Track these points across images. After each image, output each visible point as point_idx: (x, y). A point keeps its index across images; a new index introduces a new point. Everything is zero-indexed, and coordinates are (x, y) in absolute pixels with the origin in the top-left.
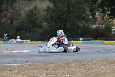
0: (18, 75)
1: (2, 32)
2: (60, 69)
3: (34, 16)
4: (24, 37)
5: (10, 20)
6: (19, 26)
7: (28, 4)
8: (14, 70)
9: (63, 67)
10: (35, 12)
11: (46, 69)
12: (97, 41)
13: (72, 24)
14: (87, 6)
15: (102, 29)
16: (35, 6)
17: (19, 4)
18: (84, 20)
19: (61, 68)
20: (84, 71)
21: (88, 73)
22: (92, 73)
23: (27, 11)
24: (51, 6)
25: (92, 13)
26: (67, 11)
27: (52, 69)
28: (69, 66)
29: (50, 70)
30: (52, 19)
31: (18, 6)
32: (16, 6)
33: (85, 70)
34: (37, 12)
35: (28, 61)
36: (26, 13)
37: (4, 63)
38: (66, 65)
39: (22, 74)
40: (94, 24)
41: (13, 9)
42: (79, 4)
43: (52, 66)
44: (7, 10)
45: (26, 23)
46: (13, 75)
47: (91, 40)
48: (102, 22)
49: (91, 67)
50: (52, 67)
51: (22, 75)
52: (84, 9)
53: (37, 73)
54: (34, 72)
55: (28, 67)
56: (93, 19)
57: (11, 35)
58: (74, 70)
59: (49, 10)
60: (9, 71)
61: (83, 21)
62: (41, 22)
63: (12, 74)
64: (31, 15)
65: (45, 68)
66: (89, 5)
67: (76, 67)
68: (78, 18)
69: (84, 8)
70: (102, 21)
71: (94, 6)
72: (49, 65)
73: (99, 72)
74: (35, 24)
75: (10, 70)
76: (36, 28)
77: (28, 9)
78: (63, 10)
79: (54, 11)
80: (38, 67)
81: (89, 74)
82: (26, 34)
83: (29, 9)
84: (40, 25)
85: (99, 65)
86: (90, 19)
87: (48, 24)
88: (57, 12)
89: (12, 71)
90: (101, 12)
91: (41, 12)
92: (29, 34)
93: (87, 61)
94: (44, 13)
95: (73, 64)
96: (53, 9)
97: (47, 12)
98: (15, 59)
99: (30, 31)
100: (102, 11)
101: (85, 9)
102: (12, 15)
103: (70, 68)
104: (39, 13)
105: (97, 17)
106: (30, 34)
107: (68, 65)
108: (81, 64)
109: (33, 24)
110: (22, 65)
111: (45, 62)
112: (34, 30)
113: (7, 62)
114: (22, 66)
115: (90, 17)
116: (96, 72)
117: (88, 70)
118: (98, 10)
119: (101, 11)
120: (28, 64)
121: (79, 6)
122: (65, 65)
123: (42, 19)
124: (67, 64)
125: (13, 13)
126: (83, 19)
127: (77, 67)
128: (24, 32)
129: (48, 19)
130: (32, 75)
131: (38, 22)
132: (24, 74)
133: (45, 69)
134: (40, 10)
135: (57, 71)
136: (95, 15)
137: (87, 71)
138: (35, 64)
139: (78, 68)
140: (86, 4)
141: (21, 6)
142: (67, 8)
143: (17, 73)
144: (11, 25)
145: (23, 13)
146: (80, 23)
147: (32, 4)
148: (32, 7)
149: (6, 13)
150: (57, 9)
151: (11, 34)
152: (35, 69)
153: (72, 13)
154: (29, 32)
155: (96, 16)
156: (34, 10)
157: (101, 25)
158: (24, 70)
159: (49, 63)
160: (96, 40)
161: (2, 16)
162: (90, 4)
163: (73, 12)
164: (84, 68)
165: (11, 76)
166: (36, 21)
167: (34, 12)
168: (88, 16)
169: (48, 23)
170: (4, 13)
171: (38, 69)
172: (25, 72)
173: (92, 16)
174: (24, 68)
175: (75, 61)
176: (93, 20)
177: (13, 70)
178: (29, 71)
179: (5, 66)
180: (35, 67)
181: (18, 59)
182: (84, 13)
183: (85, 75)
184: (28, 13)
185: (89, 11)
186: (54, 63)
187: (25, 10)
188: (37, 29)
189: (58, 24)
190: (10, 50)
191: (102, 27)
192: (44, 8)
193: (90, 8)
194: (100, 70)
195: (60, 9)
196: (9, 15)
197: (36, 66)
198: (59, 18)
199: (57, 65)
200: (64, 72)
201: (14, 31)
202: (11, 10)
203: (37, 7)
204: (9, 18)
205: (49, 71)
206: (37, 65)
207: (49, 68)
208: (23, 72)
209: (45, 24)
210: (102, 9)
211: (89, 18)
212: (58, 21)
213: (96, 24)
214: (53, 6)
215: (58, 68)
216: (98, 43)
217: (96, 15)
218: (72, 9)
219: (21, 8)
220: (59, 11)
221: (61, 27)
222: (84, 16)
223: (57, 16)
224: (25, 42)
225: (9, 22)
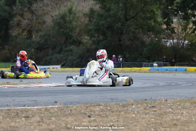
0: (39, 125)
1: (12, 52)
2: (111, 114)
3: (68, 25)
4: (50, 61)
5: (26, 31)
6: (42, 42)
7: (56, 5)
8: (33, 116)
9: (117, 111)
10: (69, 17)
11: (88, 114)
12: (175, 67)
13: (133, 38)
14: (158, 8)
15: (183, 47)
16: (70, 7)
17: (41, 5)
18: (153, 31)
19: (114, 113)
20: (153, 118)
21: (160, 121)
22: (165, 121)
23: (55, 15)
24: (97, 7)
25: (166, 19)
26: (123, 16)
27: (98, 115)
28: (128, 110)
29: (94, 117)
30: (98, 30)
31: (40, 8)
32: (36, 7)
33: (153, 116)
34: (73, 18)
35: (56, 102)
36: (54, 20)
37: (16, 106)
38: (122, 109)
39: (46, 123)
40: (169, 39)
41: (32, 12)
42: (144, 4)
43: (98, 109)
44: (22, 15)
45: (53, 37)
46: (32, 125)
47: (165, 65)
48: (184, 36)
49: (165, 112)
50: (99, 111)
51: (46, 126)
52: (152, 14)
53: (73, 121)
54: (67, 120)
55: (56, 111)
56: (167, 30)
58: (136, 116)
59: (94, 15)
60: (24, 119)
61: (151, 33)
62: (80, 34)
63: (29, 124)
64: (63, 23)
65: (86, 114)
66: (162, 7)
67: (138, 112)
68: (143, 29)
69: (152, 11)
70: (183, 33)
71: (170, 7)
72: (94, 109)
73: (178, 120)
74: (69, 38)
75: (27, 117)
76: (71, 45)
77: (57, 13)
78: (117, 15)
79: (101, 16)
80: (74, 112)
81: (161, 124)
82: (54, 56)
83: (59, 14)
84: (78, 40)
85: (178, 109)
86: (163, 30)
87: (90, 39)
88: (106, 18)
89: (29, 119)
90: (181, 18)
91: (79, 19)
92: (59, 56)
93: (157, 102)
94: (84, 21)
95: (134, 107)
96: (100, 13)
97: (89, 18)
98: (35, 98)
99: (61, 50)
101: (154, 14)
102: (30, 23)
103: (129, 113)
104: (75, 19)
105: (175, 26)
106: (61, 55)
107: (125, 109)
108: (147, 106)
109: (67, 38)
110: (47, 108)
111: (87, 104)
112: (67, 48)
113: (22, 103)
114: (46, 110)
115: (162, 26)
116: (173, 120)
117: (158, 116)
118: (176, 15)
119: (182, 16)
120: (57, 106)
121: (144, 7)
122: (119, 109)
123: (80, 31)
124: (124, 106)
125: (31, 20)
126: (151, 29)
127: (141, 112)
128: (51, 52)
129: (91, 30)
130: (64, 125)
131: (74, 35)
132: (49, 124)
133: (86, 116)
134: (77, 15)
135: (106, 119)
136: (171, 24)
137: (158, 118)
138: (68, 107)
139: (143, 113)
140: (156, 5)
141: (45, 8)
142: (124, 12)
143: (39, 122)
144: (29, 41)
145: (49, 20)
146: (145, 36)
147: (65, 4)
148: (65, 11)
149: (20, 20)
150: (107, 13)
151: (29, 55)
152: (69, 114)
153: (132, 20)
154: (59, 53)
155: (173, 25)
156: (68, 14)
157: (181, 39)
158: (49, 116)
159: (93, 105)
160: (173, 65)
161: (13, 25)
162: (162, 4)
163: (133, 17)
164: (153, 113)
165: (28, 127)
166: (71, 33)
168: (160, 24)
169: (92, 36)
170: (15, 19)
171: (73, 114)
172: (51, 121)
173: (167, 25)
174: (50, 113)
175: (137, 102)
176: (169, 31)
177: (31, 116)
178: (59, 118)
179: (18, 110)
180: (70, 112)
181: (39, 99)
182: (153, 20)
183: (154, 125)
184: (57, 19)
185: (161, 17)
186: (102, 105)
187: (52, 14)
188: (72, 47)
189: (108, 38)
190: (27, 83)
191: (183, 44)
192: (84, 12)
193: (164, 11)
194: (179, 117)
195: (111, 13)
196: (25, 22)
197: (71, 110)
198: (110, 27)
199: (107, 109)
200: (118, 121)
201: (33, 50)
202: (28, 15)
203: (74, 9)
204: (24, 28)
205: (92, 119)
206: (72, 109)
207: (92, 113)
208: (49, 119)
209: (86, 39)
210: (183, 14)
211: (161, 28)
212: (109, 34)
213: (173, 40)
214: (100, 7)
215: (108, 113)
216: (176, 70)
217: (173, 23)
218: (132, 13)
219: (46, 11)
220: (110, 16)
221: (113, 44)
222: (153, 24)
223: (107, 26)
224: (51, 69)
225: (25, 35)
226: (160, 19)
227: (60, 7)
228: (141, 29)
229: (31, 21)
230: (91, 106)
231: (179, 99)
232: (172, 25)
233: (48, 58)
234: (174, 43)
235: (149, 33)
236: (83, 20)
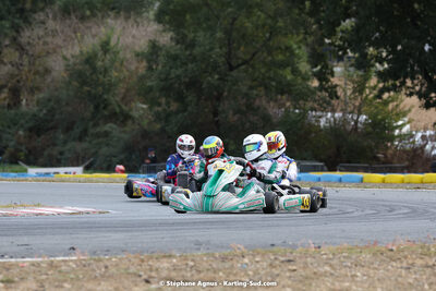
3: (101, 77)
4: (59, 157)
5: (6, 90)
6: (41, 115)
7: (75, 32)
8: (22, 279)
9: (208, 270)
10: (103, 61)
11: (145, 277)
12: (338, 174)
13: (244, 108)
14: (300, 41)
15: (355, 129)
16: (104, 38)
17: (41, 33)
18: (289, 92)
19: (202, 275)
20: (289, 286)
23: (73, 56)
24: (166, 39)
25: (319, 67)
26: (223, 59)
27: (165, 278)
28: (232, 266)
30: (166, 90)
31: (39, 39)
32: (29, 37)
33: (290, 282)
34: (113, 62)
35: (73, 249)
36: (68, 66)
38: (221, 265)
40: (325, 110)
41: (21, 49)
42: (271, 33)
43: (166, 265)
45: (67, 104)
47: (315, 169)
48: (357, 104)
49: (315, 273)
50: (168, 269)
52: (287, 54)
54: (98, 288)
55: (73, 269)
56: (321, 91)
57: (11, 149)
59: (158, 56)
60: (2, 285)
61: (285, 97)
62: (126, 99)
64: (88, 73)
65: (140, 276)
66: (310, 40)
67: (256, 273)
68: (266, 88)
69: (288, 48)
70: (355, 98)
71: (327, 41)
72: (156, 264)
74: (102, 106)
75: (8, 282)
76: (106, 123)
77: (77, 50)
78: (210, 56)
79: (175, 58)
80: (113, 270)
82: (67, 147)
83: (81, 52)
84: (122, 111)
85: (346, 266)
86: (313, 92)
87: (150, 108)
88: (186, 64)
89: (13, 285)
90: (352, 66)
91: (125, 63)
92: (80, 147)
93: (300, 249)
94: (137, 68)
95: (246, 260)
96: (173, 52)
97: (148, 62)
98: (25, 240)
99: (85, 132)
100: (357, 60)
101: (292, 53)
102: (16, 73)
103: (235, 275)
104: (117, 64)
105: (338, 83)
106: (85, 145)
107: (227, 265)
108: (276, 259)
109: (97, 107)
110: (52, 262)
111: (141, 253)
112: (98, 129)
114: (51, 265)
115: (310, 83)
117: (301, 281)
118: (340, 59)
119: (353, 61)
120: (75, 258)
121: (269, 39)
122: (214, 266)
123: (128, 90)
124: (224, 259)
125: (18, 66)
126: (285, 89)
127: (263, 272)
128: (62, 136)
129: (151, 89)
131: (114, 99)
133: (139, 279)
134: (121, 55)
136: (329, 77)
137: (300, 286)
138: (100, 260)
139: (266, 275)
140: (298, 34)
141: (49, 39)
142: (225, 50)
144: (13, 112)
145: (57, 66)
146: (272, 104)
147: (93, 30)
148: (93, 45)
150: (188, 53)
151: (12, 143)
152: (102, 276)
153: (243, 67)
154: (80, 139)
155: (334, 81)
156: (100, 53)
157: (352, 112)
158: (59, 281)
159: (155, 255)
160: (332, 168)
162: (310, 35)
163: (245, 62)
164: (288, 274)
166: (105, 96)
167: (100, 63)
168: (305, 78)
169: (153, 103)
171: (111, 276)
172: (63, 290)
173: (320, 80)
174: (60, 272)
175: (254, 250)
176: (324, 94)
177: (16, 279)
178: (80, 283)
180: (103, 270)
181: (36, 241)
182: (290, 68)
184: (75, 64)
185: (308, 62)
186: (174, 257)
187: (65, 53)
188: (109, 127)
189: (189, 108)
190: (8, 207)
191: (356, 122)
192: (137, 49)
193: (313, 49)
194: (347, 284)
195: (197, 51)
196: (4, 71)
197: (106, 267)
198: (194, 84)
199: (187, 265)
201: (21, 133)
202: (11, 54)
203: (112, 43)
204: (3, 82)
205: (153, 286)
206: (108, 264)
207: (153, 274)
208: (57, 287)
209: (140, 108)
210: (357, 55)
211: (308, 88)
212: (191, 98)
213: (333, 111)
214: (171, 39)
215: (189, 274)
216: (340, 180)
217: (333, 76)
218: (242, 53)
219: (51, 46)
220: (194, 59)
221: (200, 120)
222: (289, 77)
223: (187, 80)
224: (62, 174)
225: (5, 99)
226: (304, 67)
227: (82, 37)
228: (262, 88)
229: (18, 68)
230: (152, 258)
231: (345, 244)
232: (332, 79)
233: (55, 151)
234: (335, 120)
235: (279, 97)
236: (133, 67)
